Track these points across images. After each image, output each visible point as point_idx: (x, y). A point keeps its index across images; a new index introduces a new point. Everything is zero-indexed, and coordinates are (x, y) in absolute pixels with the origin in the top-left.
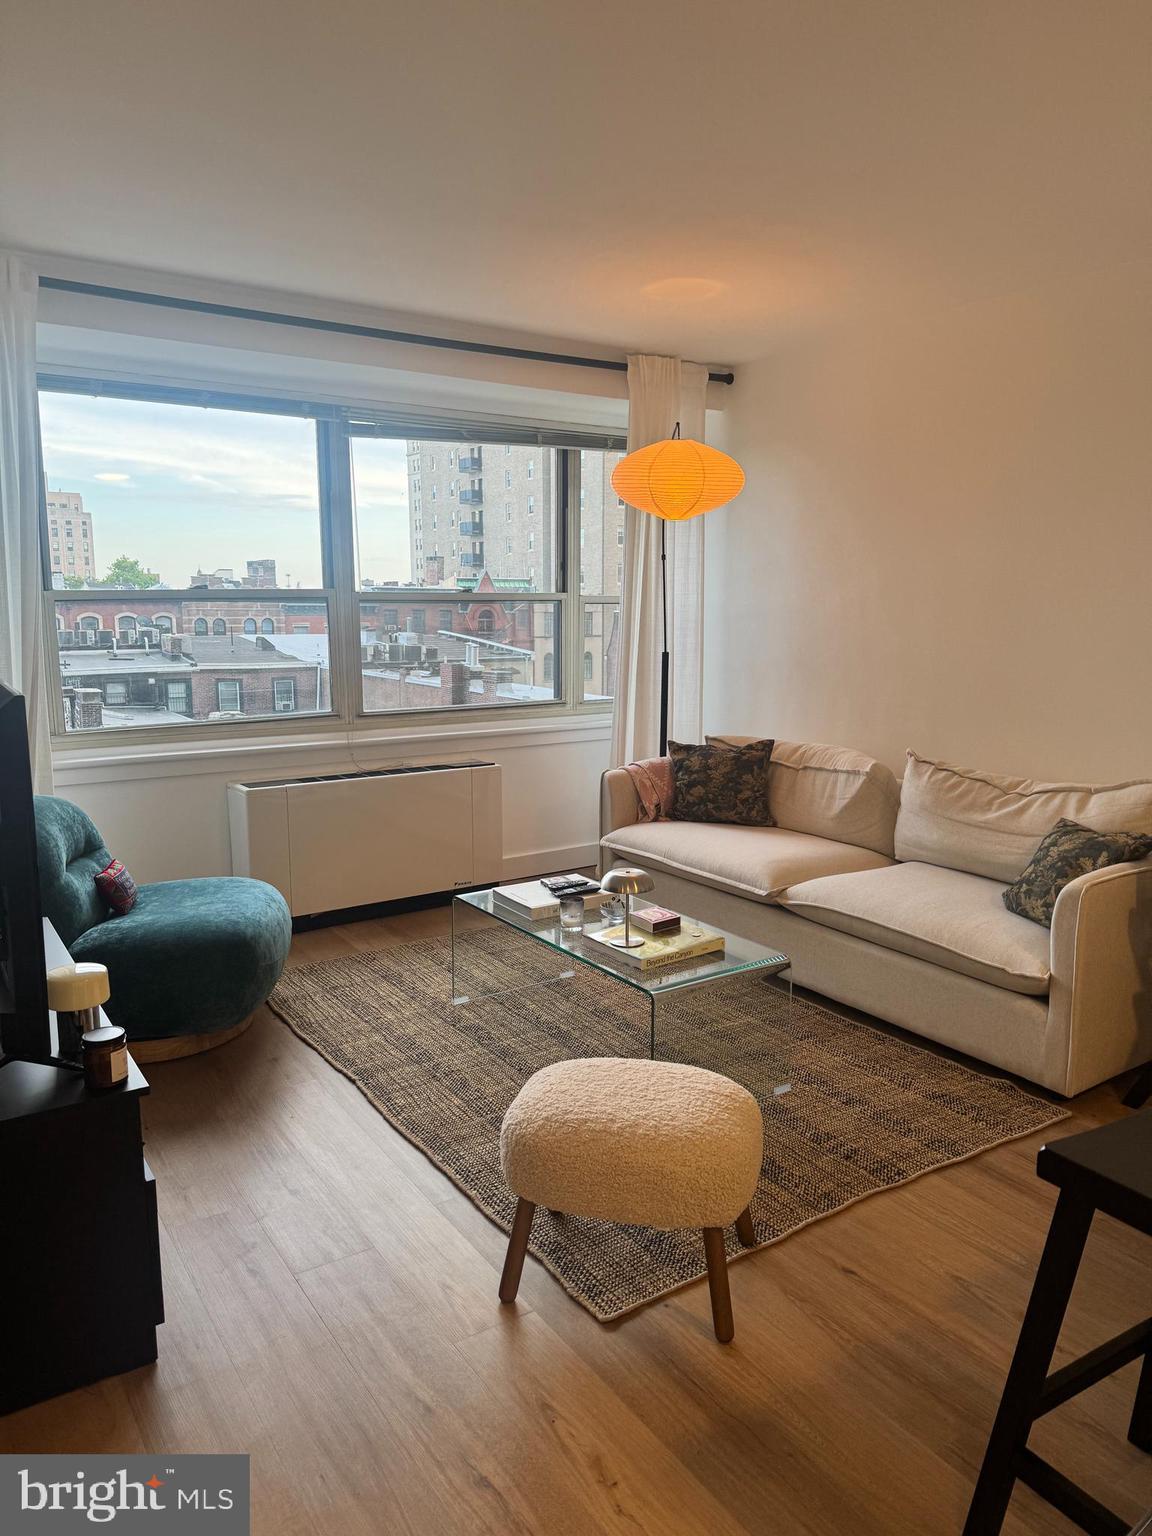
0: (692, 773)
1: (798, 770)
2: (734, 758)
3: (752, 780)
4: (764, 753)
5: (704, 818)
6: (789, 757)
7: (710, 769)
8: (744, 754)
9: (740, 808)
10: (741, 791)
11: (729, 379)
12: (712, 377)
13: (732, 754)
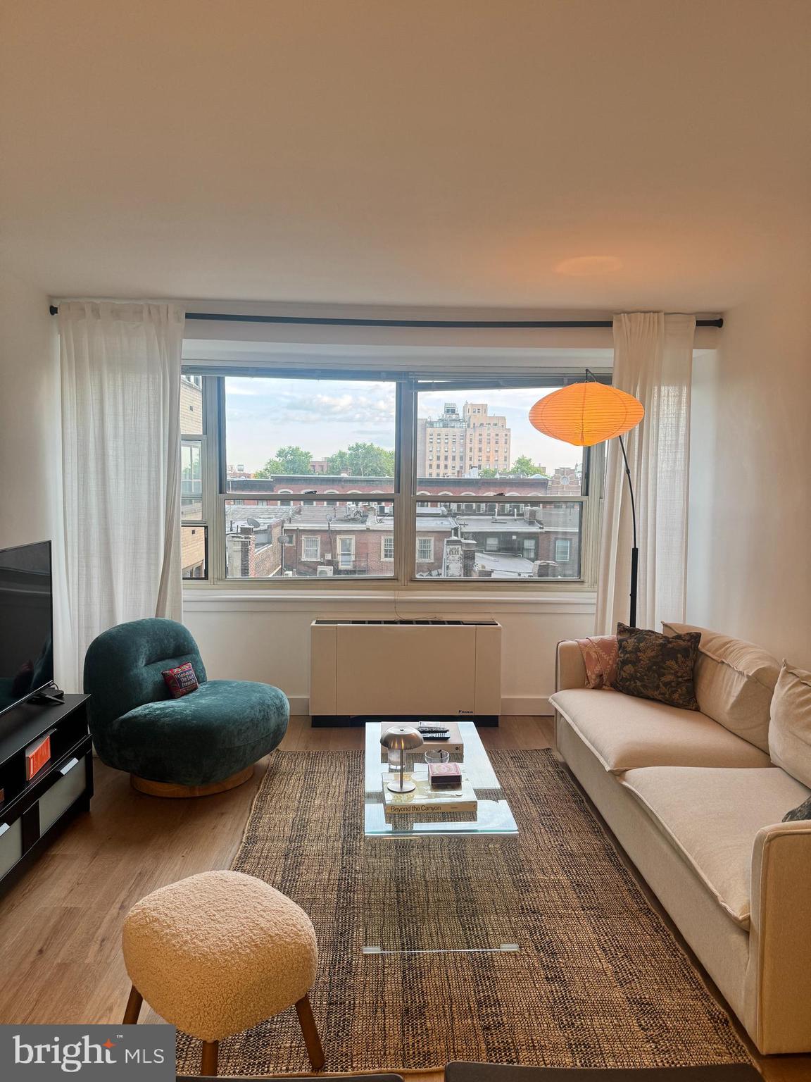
0: (627, 652)
1: (719, 663)
2: (661, 645)
3: (675, 667)
4: (689, 643)
5: (635, 693)
6: (717, 650)
7: (640, 651)
8: (670, 642)
9: (663, 690)
10: (664, 675)
11: (719, 323)
12: (699, 323)
13: (661, 641)
